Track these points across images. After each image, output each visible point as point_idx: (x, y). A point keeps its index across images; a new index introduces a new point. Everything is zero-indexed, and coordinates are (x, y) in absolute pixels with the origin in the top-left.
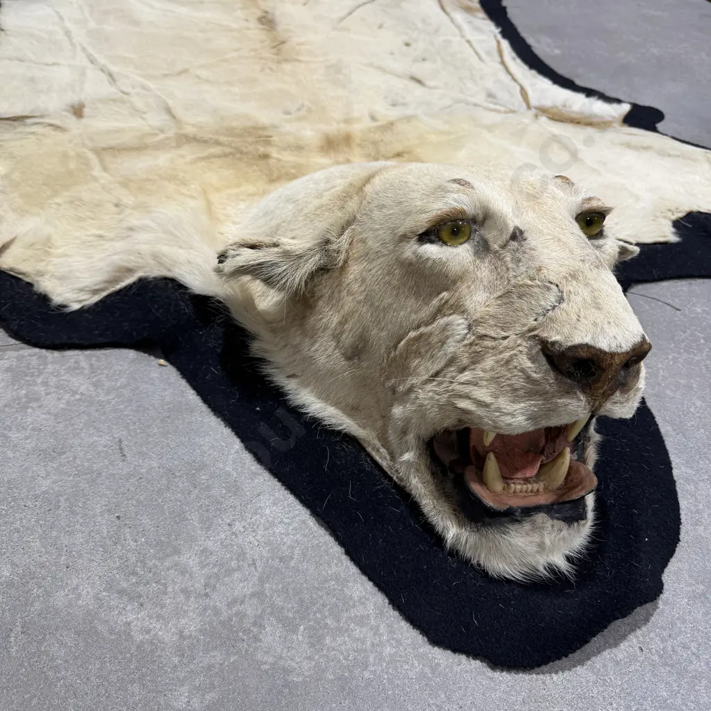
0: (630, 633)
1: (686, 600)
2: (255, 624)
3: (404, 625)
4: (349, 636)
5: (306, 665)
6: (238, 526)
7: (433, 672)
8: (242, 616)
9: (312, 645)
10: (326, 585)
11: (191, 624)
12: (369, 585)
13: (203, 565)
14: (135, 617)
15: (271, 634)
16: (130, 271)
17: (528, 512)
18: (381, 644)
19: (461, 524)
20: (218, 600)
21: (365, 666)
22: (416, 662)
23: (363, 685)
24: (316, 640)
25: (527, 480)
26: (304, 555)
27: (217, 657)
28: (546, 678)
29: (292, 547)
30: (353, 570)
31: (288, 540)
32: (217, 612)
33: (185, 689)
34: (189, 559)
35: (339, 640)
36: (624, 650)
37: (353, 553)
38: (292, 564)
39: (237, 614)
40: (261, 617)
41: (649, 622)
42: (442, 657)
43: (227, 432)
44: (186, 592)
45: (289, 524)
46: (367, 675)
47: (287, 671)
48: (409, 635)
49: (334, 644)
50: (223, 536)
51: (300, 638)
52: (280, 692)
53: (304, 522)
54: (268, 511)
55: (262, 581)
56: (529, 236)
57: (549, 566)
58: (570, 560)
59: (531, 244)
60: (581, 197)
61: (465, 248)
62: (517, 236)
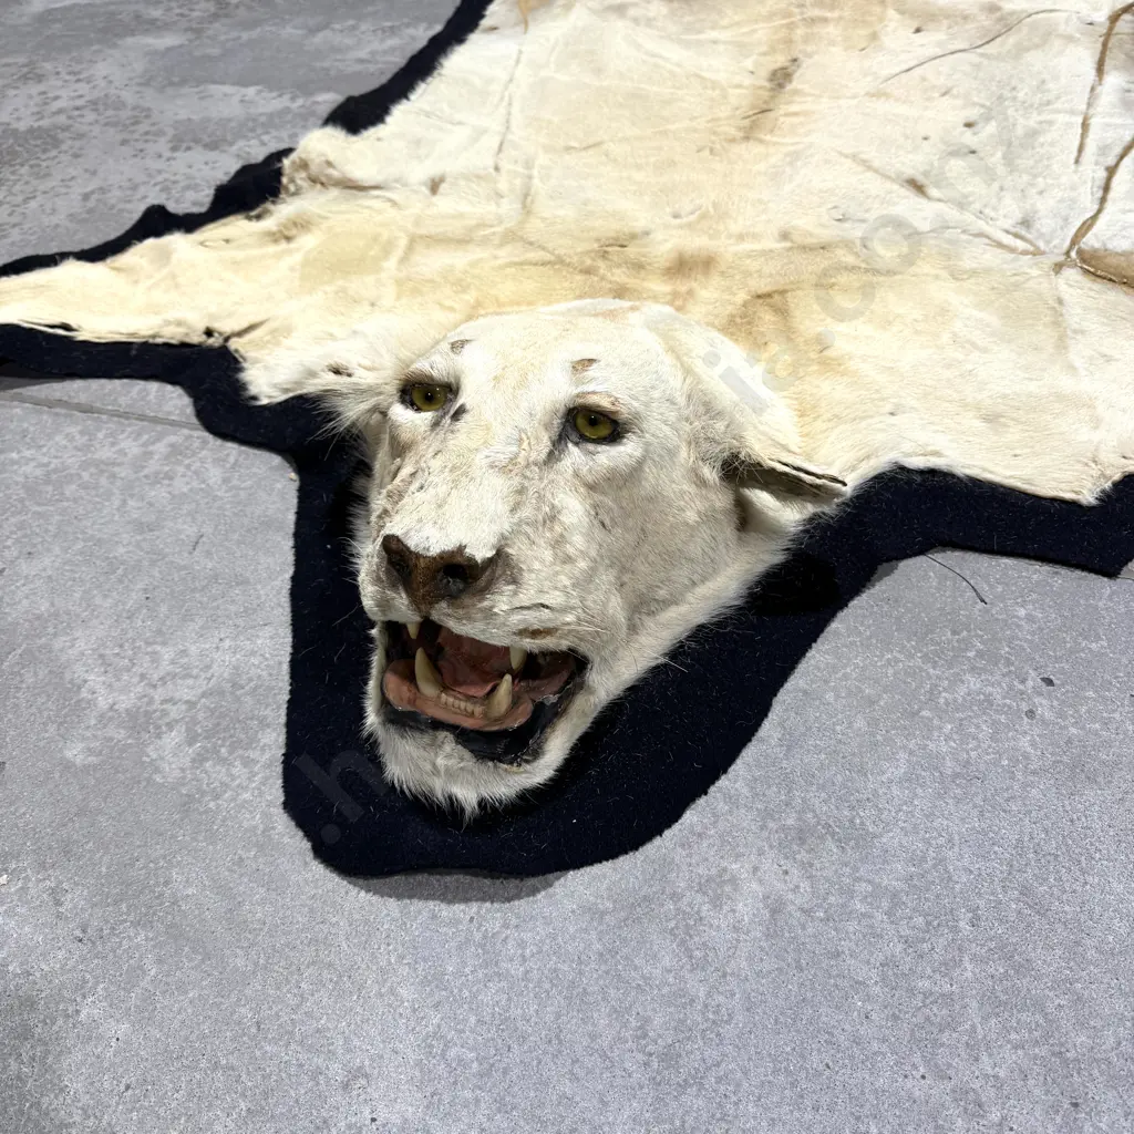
0: (477, 900)
1: (575, 907)
2: (168, 724)
3: (280, 782)
4: (228, 769)
5: (177, 773)
6: (227, 643)
7: (263, 832)
8: (165, 713)
9: (193, 761)
10: (248, 722)
11: (125, 702)
13: (172, 662)
14: (95, 679)
15: (173, 738)
18: (245, 789)
20: (158, 695)
21: (217, 797)
22: (258, 816)
23: (202, 810)
24: (199, 760)
25: (469, 698)
26: (255, 689)
27: (121, 734)
28: (353, 891)
29: (251, 680)
30: (282, 720)
31: (253, 672)
32: (151, 701)
33: (80, 746)
34: (168, 653)
35: (218, 768)
36: (446, 911)
37: (293, 705)
38: (238, 693)
39: (163, 710)
40: (177, 721)
41: (509, 902)
42: (283, 826)
43: (290, 559)
44: (143, 677)
45: (267, 659)
46: (212, 805)
47: (157, 770)
48: (275, 794)
49: (210, 769)
50: (207, 646)
51: (191, 751)
52: (139, 782)
53: (280, 663)
54: (259, 642)
55: (204, 695)
56: (466, 417)
57: (451, 799)
58: (482, 803)
59: (460, 425)
60: (579, 390)
61: (427, 417)
62: (457, 415)
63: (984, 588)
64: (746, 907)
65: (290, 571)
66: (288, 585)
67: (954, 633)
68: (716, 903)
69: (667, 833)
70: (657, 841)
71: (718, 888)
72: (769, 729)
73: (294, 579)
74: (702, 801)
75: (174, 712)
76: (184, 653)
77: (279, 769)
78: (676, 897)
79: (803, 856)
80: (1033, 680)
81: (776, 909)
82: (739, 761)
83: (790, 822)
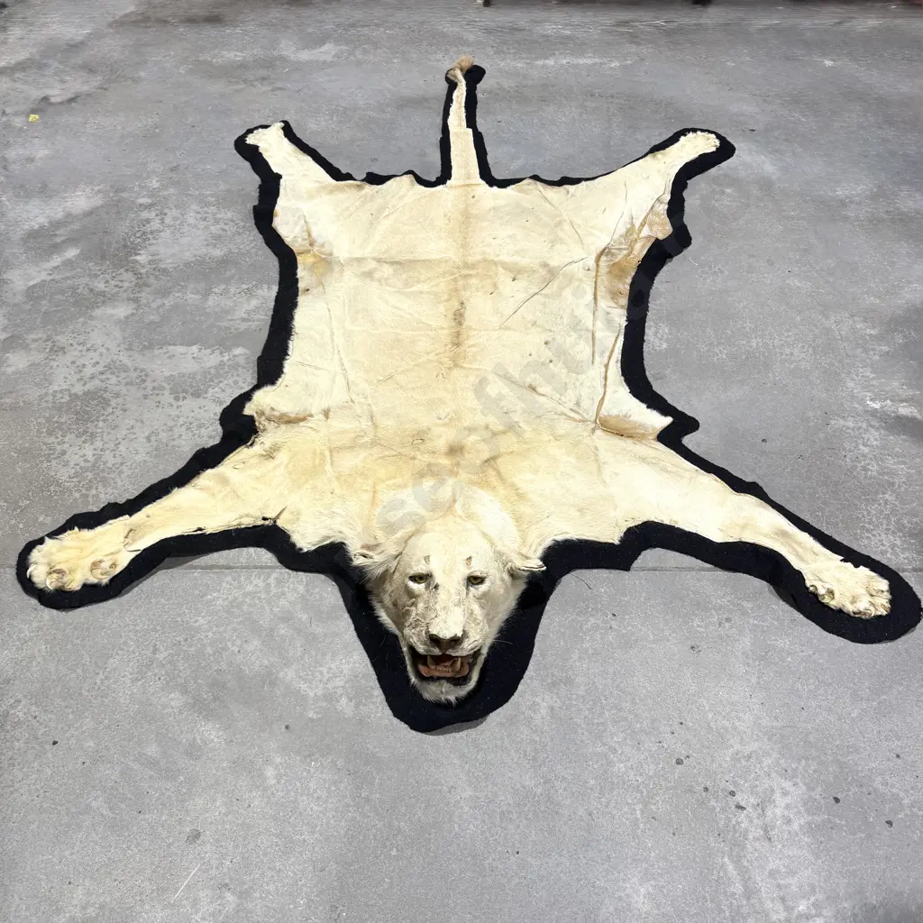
0: (466, 729)
2: (339, 696)
3: (388, 708)
4: (368, 707)
5: (352, 713)
6: (344, 661)
7: (391, 725)
8: (336, 692)
10: (366, 689)
11: (320, 693)
12: (381, 692)
13: (328, 673)
14: (304, 686)
15: (344, 700)
16: (329, 537)
17: (439, 679)
18: (377, 712)
19: (416, 678)
20: (329, 686)
21: (370, 718)
22: (386, 720)
23: (367, 723)
24: (357, 706)
25: (445, 666)
26: (363, 676)
27: (325, 704)
28: (428, 736)
29: (359, 673)
30: (378, 685)
31: (359, 670)
32: (328, 690)
33: (312, 712)
34: (325, 670)
35: (365, 707)
36: (457, 735)
37: (380, 680)
38: (358, 679)
40: (342, 694)
41: (476, 727)
42: (396, 721)
43: (350, 621)
44: (321, 681)
45: (361, 663)
46: (369, 720)
47: (344, 714)
48: (388, 712)
49: (362, 708)
50: (337, 664)
51: (352, 704)
52: (340, 719)
53: (367, 664)
54: (355, 658)
55: (346, 682)
56: (440, 588)
57: (447, 700)
58: (457, 699)
59: (439, 591)
60: (471, 571)
61: (423, 585)
62: (436, 587)
63: (589, 582)
64: (543, 712)
65: (352, 627)
66: (355, 634)
67: (584, 602)
68: (535, 713)
69: (515, 694)
70: (513, 697)
71: (534, 707)
72: (536, 651)
73: (356, 629)
74: (522, 681)
75: (340, 691)
76: (330, 668)
77: (386, 704)
78: (523, 713)
79: (555, 691)
80: (610, 616)
81: (552, 709)
82: (530, 665)
83: (549, 681)
